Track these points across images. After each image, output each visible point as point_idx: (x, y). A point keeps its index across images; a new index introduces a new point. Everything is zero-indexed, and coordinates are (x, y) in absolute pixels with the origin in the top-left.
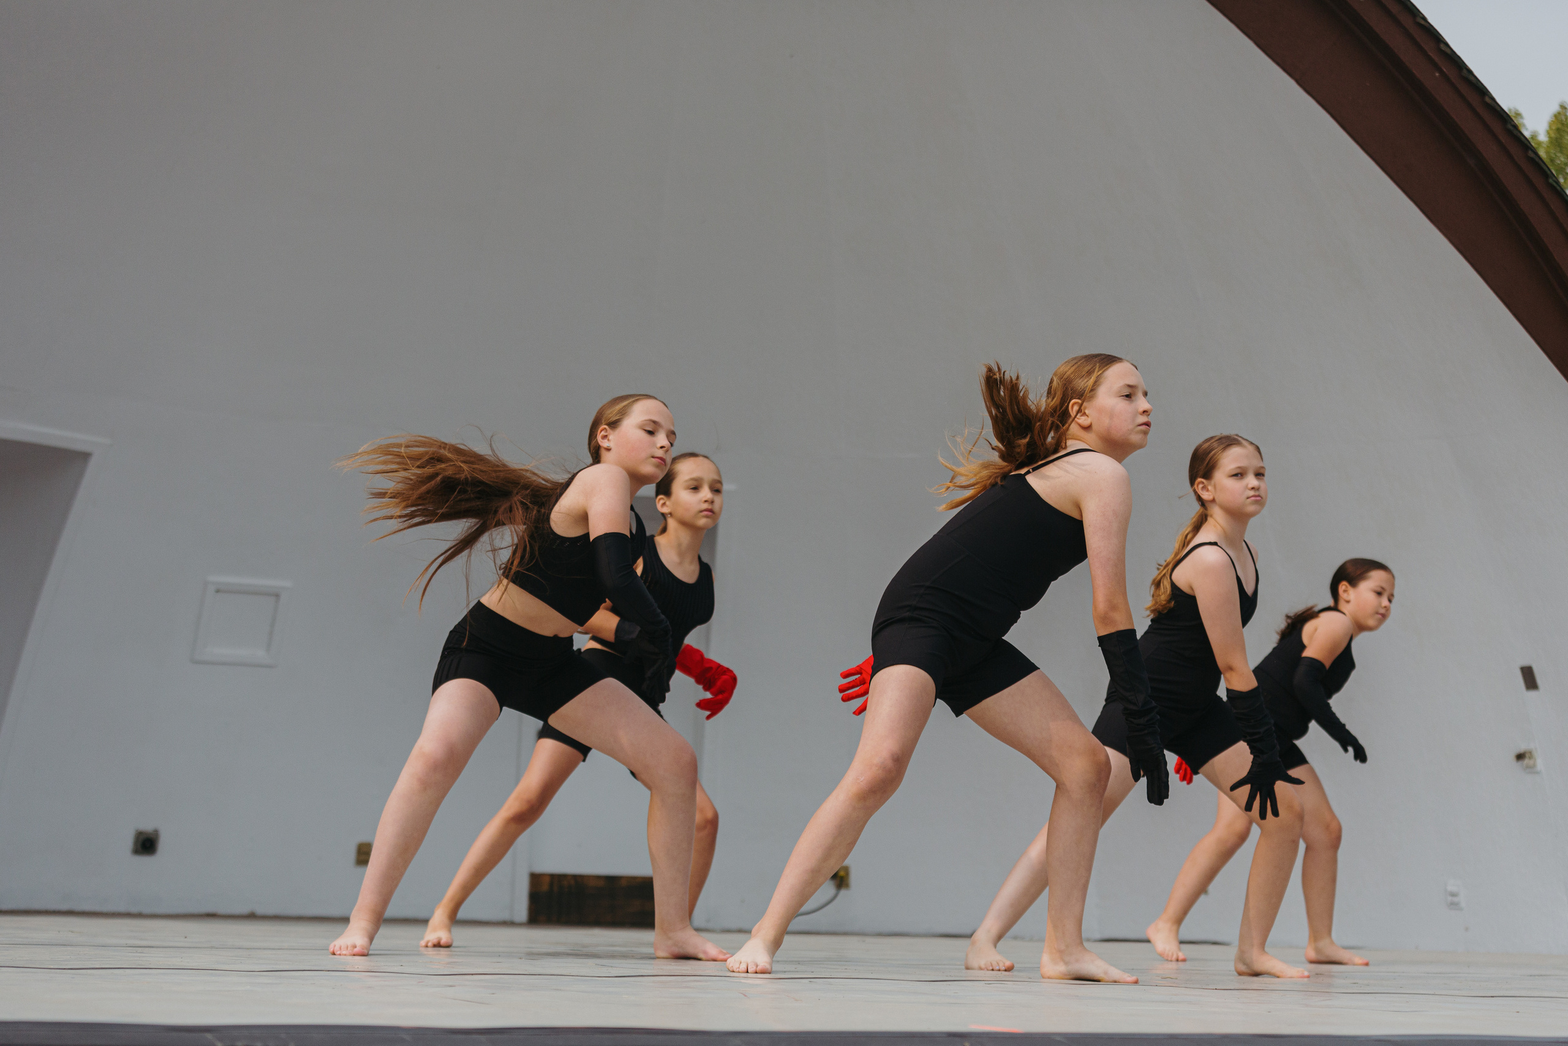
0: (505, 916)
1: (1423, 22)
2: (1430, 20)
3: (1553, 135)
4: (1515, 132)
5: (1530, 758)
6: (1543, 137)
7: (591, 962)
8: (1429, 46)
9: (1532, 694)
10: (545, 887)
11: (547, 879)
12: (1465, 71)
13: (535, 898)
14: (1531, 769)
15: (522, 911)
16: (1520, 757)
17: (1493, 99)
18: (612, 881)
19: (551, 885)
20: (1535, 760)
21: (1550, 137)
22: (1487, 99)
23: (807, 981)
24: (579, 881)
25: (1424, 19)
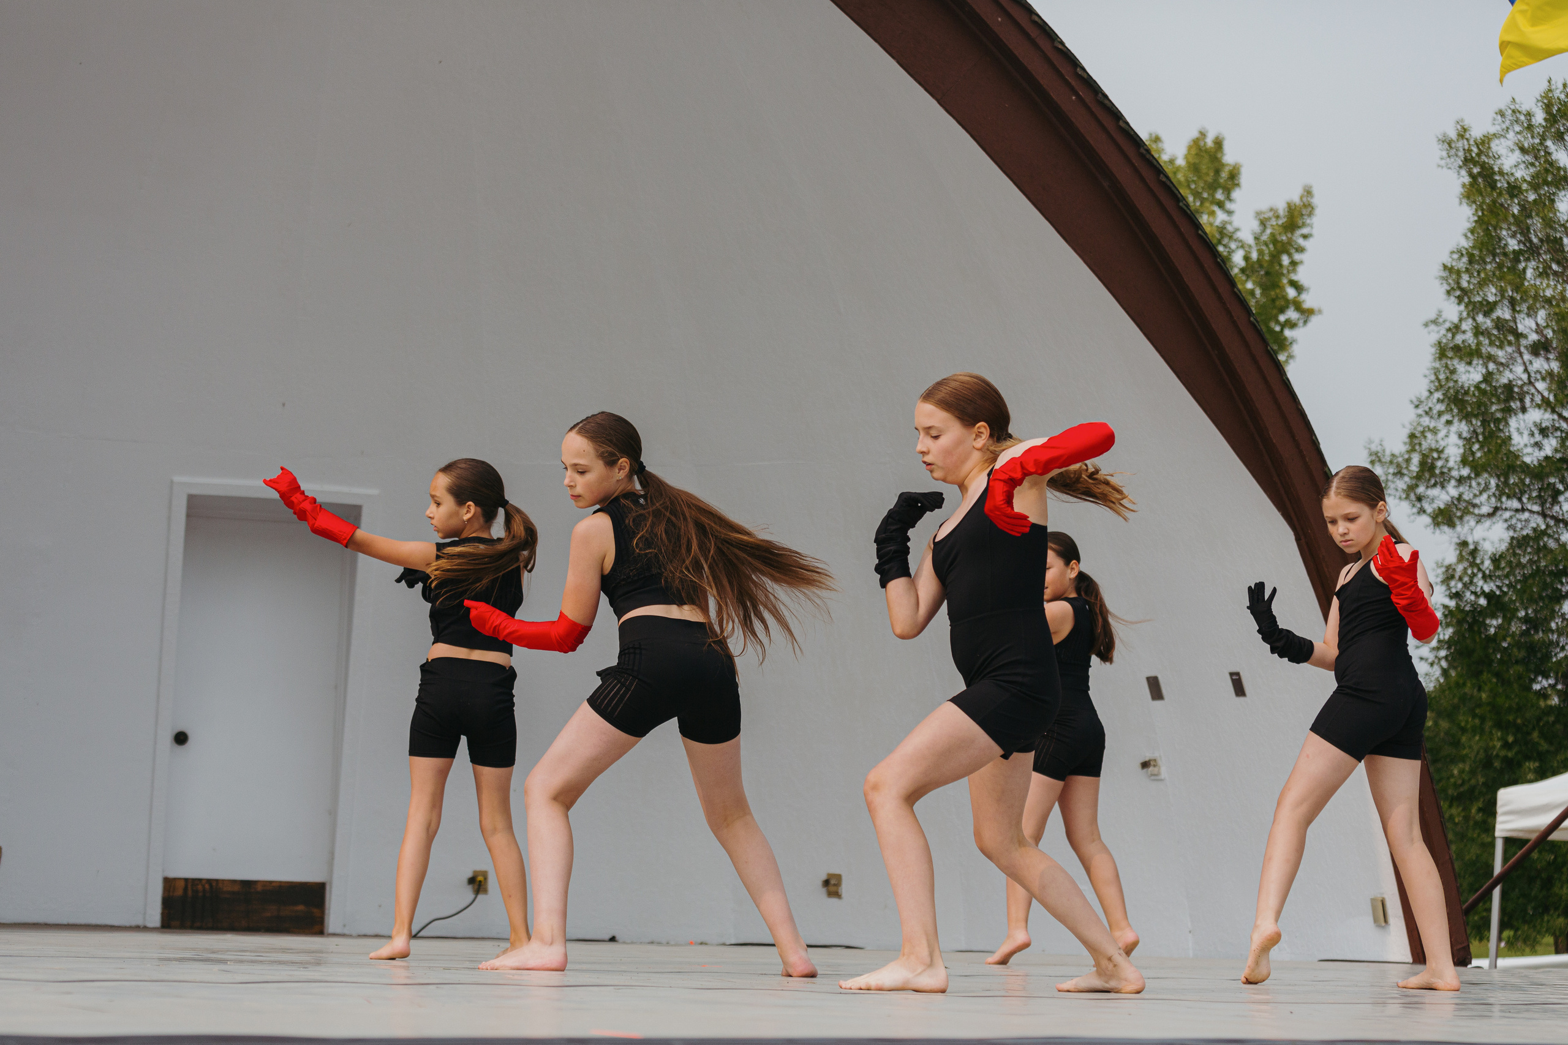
0: (138, 921)
1: (1060, 47)
2: (1067, 45)
3: (1191, 160)
4: (1148, 156)
5: (1155, 766)
6: (1181, 162)
7: (216, 967)
8: (1065, 70)
9: (1158, 703)
10: (179, 892)
11: (182, 884)
12: (1100, 95)
13: (168, 902)
14: (1155, 777)
15: (154, 916)
16: (1145, 765)
17: (1127, 124)
18: (247, 884)
19: (186, 889)
20: (1159, 767)
21: (1188, 162)
22: (1121, 123)
23: (435, 986)
24: (213, 885)
25: (1062, 43)
